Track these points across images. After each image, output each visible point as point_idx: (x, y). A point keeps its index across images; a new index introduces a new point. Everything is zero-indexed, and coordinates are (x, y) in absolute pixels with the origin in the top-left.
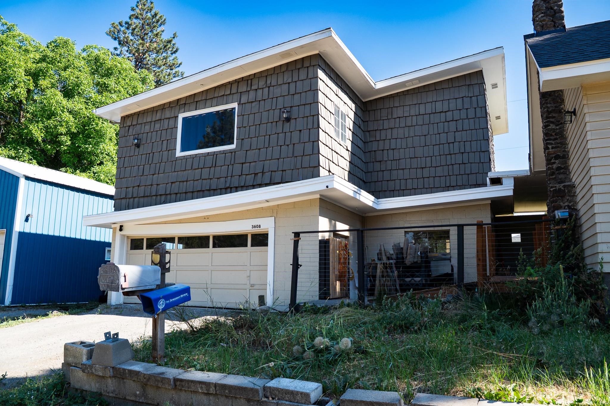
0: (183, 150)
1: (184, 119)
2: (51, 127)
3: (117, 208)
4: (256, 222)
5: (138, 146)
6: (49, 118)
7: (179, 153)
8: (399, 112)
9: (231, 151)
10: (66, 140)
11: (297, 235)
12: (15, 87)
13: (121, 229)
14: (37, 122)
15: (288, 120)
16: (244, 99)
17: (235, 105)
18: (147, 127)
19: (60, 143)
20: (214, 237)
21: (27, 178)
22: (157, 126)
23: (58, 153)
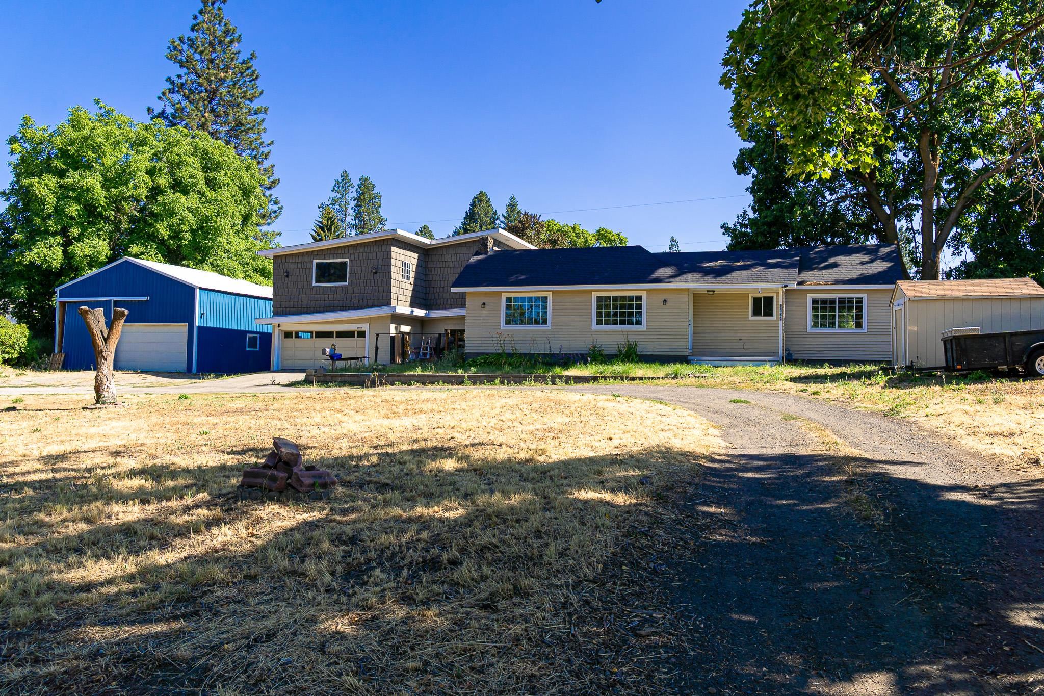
0: (316, 282)
1: (317, 263)
2: (174, 226)
3: (277, 313)
4: (359, 325)
5: (287, 276)
6: (171, 216)
7: (314, 284)
8: (445, 258)
9: (345, 286)
10: (188, 236)
11: (377, 335)
12: (136, 187)
13: (279, 326)
14: (162, 221)
15: (376, 273)
16: (352, 257)
17: (347, 260)
18: (293, 266)
19: (181, 239)
20: (337, 332)
21: (200, 288)
22: (299, 266)
23: (179, 246)
